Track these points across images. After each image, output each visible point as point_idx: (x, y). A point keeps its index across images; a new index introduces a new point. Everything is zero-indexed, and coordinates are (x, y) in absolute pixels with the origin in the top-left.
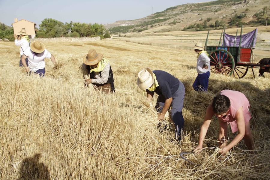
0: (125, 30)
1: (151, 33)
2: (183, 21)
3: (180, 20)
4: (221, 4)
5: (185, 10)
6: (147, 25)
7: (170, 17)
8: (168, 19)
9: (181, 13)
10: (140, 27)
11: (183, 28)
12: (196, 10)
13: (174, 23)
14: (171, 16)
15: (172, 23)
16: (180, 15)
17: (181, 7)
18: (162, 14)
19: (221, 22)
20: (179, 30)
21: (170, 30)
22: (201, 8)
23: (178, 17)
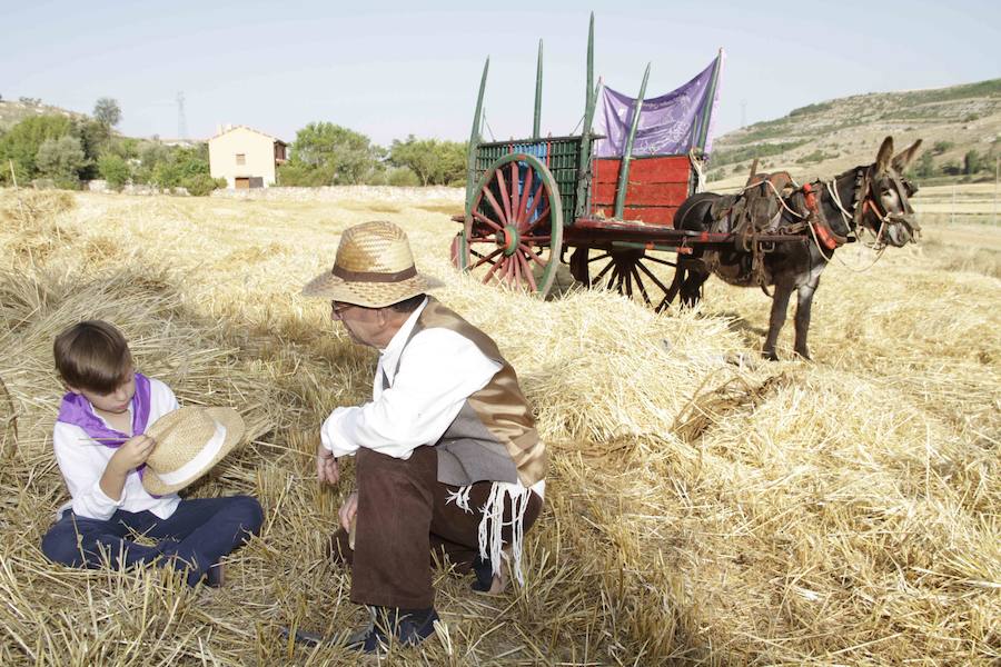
2: (847, 152)
3: (840, 150)
4: (995, 93)
5: (858, 115)
6: (724, 163)
7: (804, 137)
8: (796, 145)
9: (844, 126)
12: (899, 115)
13: (817, 158)
14: (808, 133)
15: (809, 159)
16: (839, 132)
17: (845, 106)
18: (778, 126)
19: (985, 158)
22: (917, 108)
23: (832, 138)
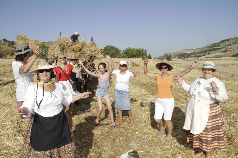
0: (188, 56)
1: (206, 58)
3: (231, 49)
5: (236, 42)
8: (222, 48)
9: (233, 44)
10: (199, 54)
11: (232, 55)
13: (226, 51)
15: (224, 51)
16: (231, 45)
17: (233, 40)
18: (218, 44)
20: (229, 56)
21: (221, 56)
23: (230, 47)
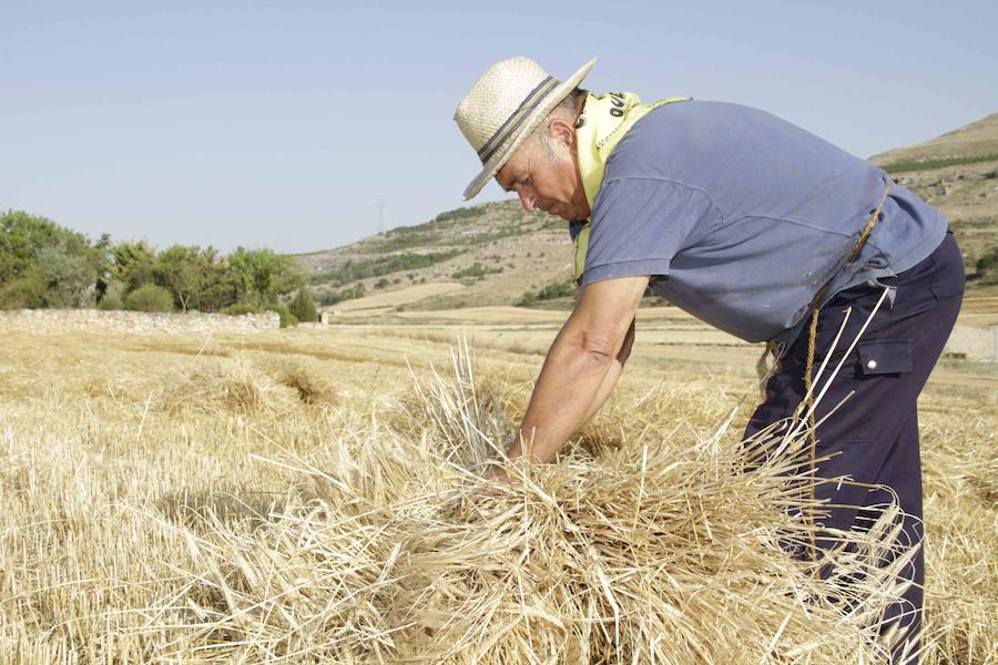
2: (511, 266)
3: (502, 264)
5: (517, 223)
6: (361, 277)
7: (457, 247)
8: (448, 256)
9: (502, 235)
10: (327, 287)
11: (518, 295)
13: (477, 273)
14: (460, 242)
15: (468, 273)
16: (500, 242)
18: (423, 233)
20: (505, 302)
21: (462, 299)
23: (491, 249)
